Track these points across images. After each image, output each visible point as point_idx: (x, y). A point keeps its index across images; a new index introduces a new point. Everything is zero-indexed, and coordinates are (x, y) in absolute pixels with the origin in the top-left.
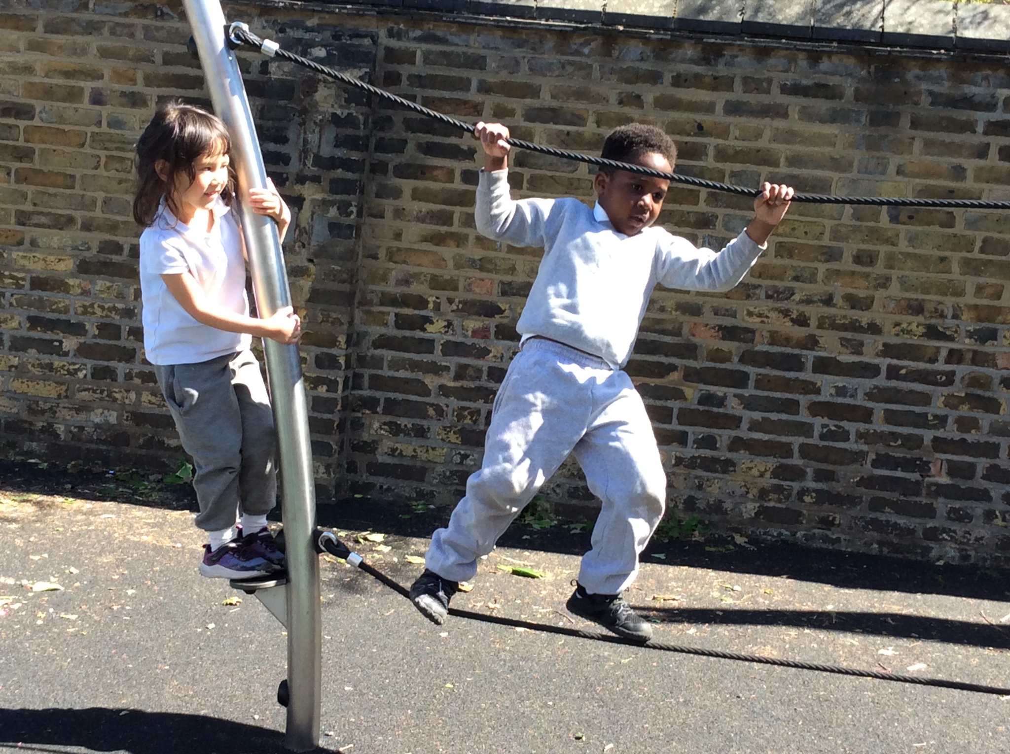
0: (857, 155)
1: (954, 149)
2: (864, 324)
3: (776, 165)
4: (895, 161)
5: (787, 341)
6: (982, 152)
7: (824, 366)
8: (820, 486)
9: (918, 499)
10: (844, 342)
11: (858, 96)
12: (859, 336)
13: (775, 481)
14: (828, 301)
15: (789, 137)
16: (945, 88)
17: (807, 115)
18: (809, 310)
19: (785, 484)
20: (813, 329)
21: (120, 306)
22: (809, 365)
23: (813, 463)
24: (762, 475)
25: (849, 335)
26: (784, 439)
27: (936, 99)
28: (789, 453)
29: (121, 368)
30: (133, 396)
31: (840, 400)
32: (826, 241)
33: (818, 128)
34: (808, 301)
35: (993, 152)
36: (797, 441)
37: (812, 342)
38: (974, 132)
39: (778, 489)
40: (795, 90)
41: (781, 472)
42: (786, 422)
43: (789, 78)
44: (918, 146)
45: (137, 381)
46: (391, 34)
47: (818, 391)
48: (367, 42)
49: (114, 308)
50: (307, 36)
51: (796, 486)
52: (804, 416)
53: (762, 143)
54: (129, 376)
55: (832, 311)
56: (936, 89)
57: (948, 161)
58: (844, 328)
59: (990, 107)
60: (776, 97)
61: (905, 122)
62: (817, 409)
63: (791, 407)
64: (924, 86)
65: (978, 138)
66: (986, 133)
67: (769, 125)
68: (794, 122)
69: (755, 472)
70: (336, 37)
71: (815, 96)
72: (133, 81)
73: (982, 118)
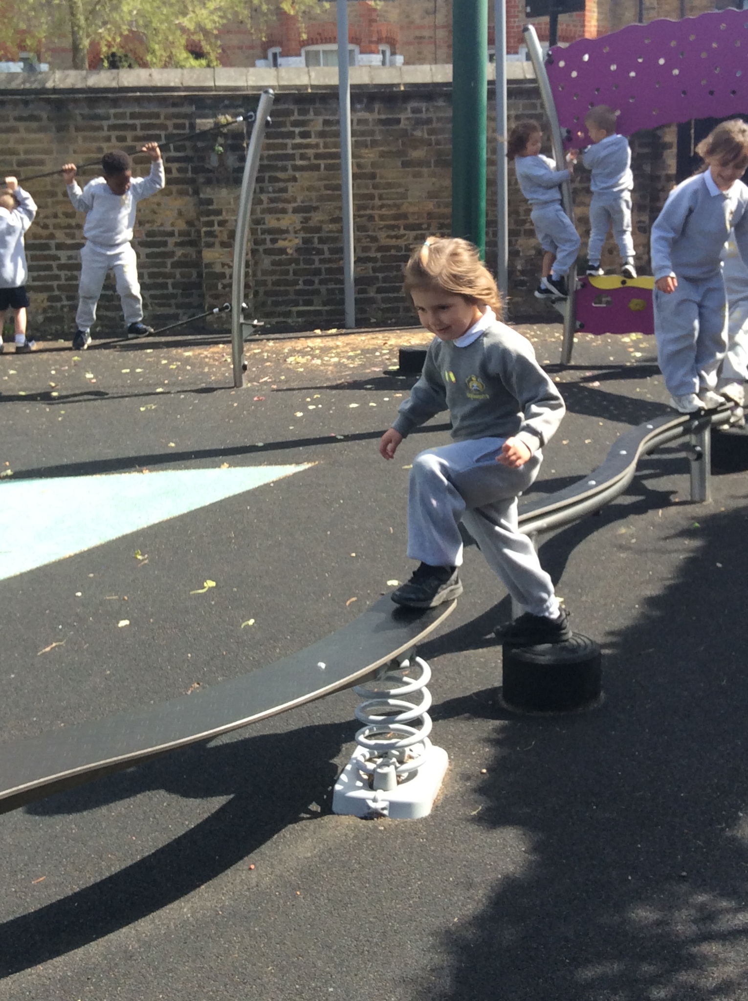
0: (54, 146)
1: (95, 139)
2: (74, 224)
3: (18, 154)
4: (72, 147)
5: (41, 237)
6: (108, 139)
7: (59, 247)
8: (69, 303)
9: (114, 303)
10: (67, 235)
11: (49, 118)
12: (73, 231)
13: (49, 304)
14: (56, 216)
15: (22, 141)
16: (86, 111)
17: (28, 130)
18: (48, 221)
19: (54, 304)
20: (51, 230)
22: (53, 247)
23: (65, 293)
24: (43, 302)
25: (68, 231)
26: (49, 283)
27: (84, 117)
28: (53, 290)
31: (70, 262)
32: (49, 188)
33: (33, 136)
34: (46, 217)
35: (113, 139)
36: (55, 283)
37: (52, 236)
38: (103, 130)
39: (51, 307)
40: (20, 119)
41: (51, 299)
42: (49, 275)
43: (16, 113)
44: (80, 140)
47: (59, 259)
51: (59, 304)
52: (56, 272)
53: (11, 145)
55: (58, 221)
56: (82, 112)
57: (95, 145)
58: (65, 228)
59: (107, 118)
60: (12, 123)
61: (72, 129)
62: (61, 267)
63: (49, 268)
64: (77, 112)
65: (105, 133)
66: (108, 130)
67: (13, 136)
68: (23, 134)
69: (39, 301)
71: (30, 121)
73: (105, 124)
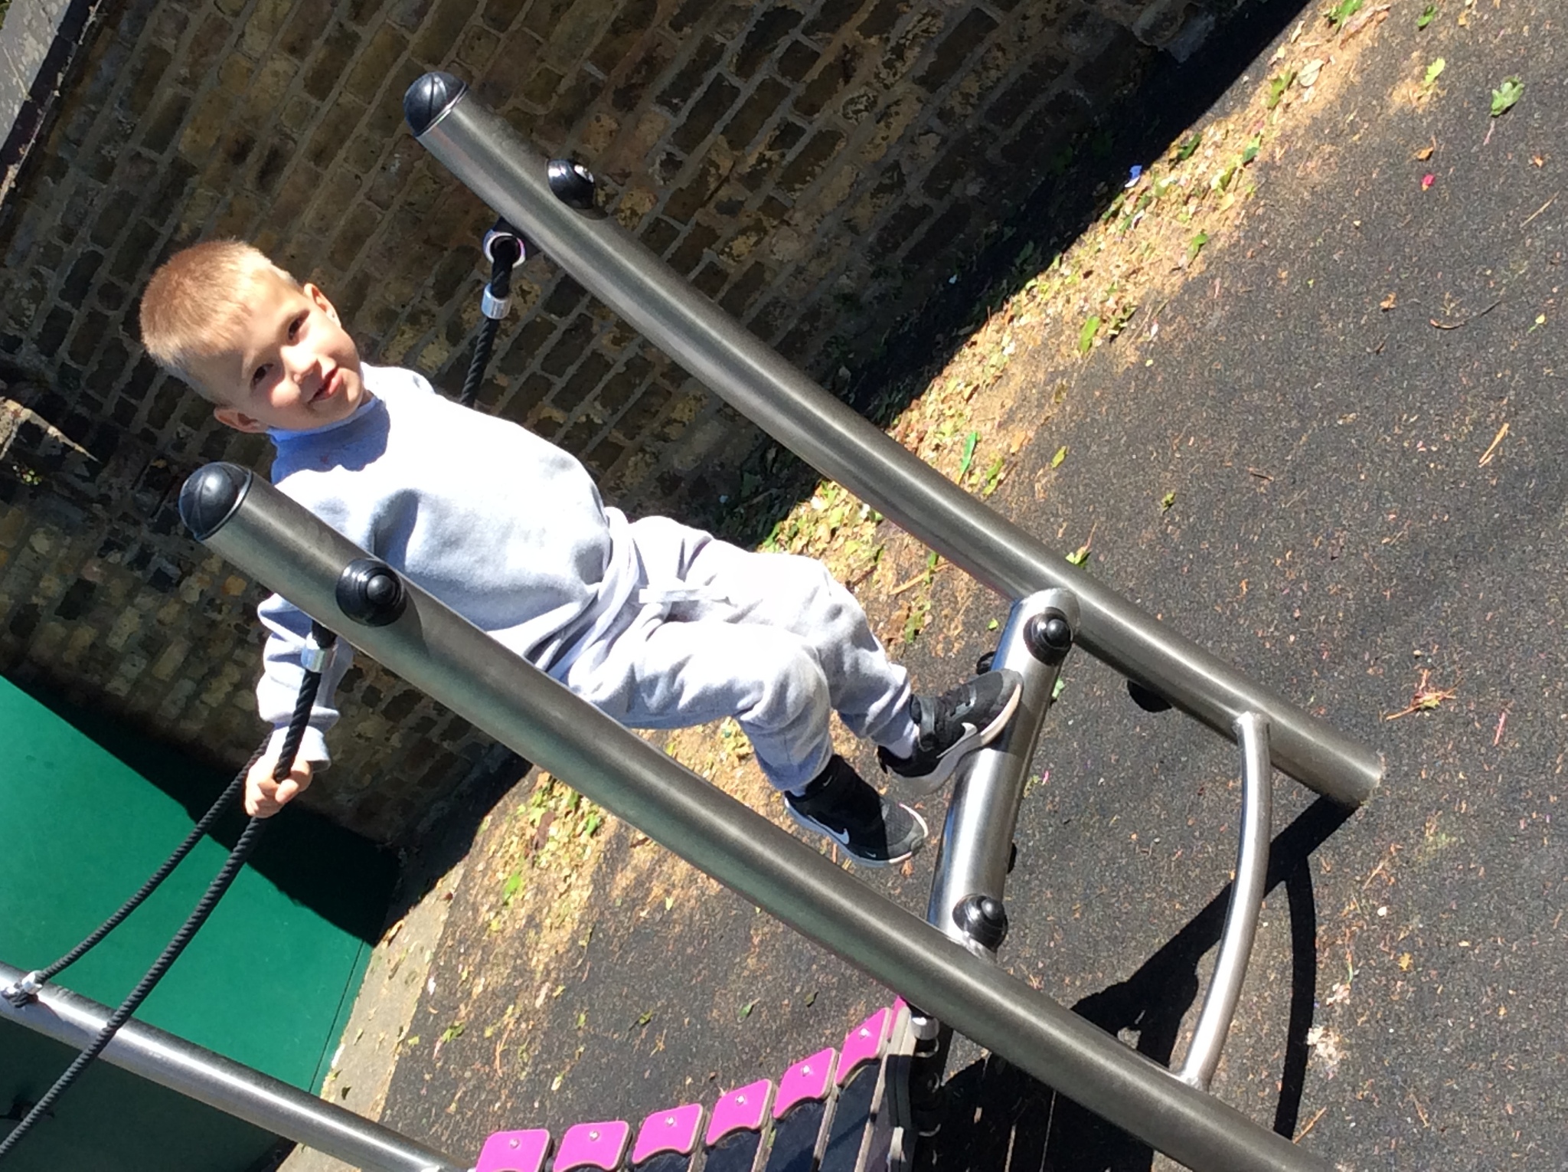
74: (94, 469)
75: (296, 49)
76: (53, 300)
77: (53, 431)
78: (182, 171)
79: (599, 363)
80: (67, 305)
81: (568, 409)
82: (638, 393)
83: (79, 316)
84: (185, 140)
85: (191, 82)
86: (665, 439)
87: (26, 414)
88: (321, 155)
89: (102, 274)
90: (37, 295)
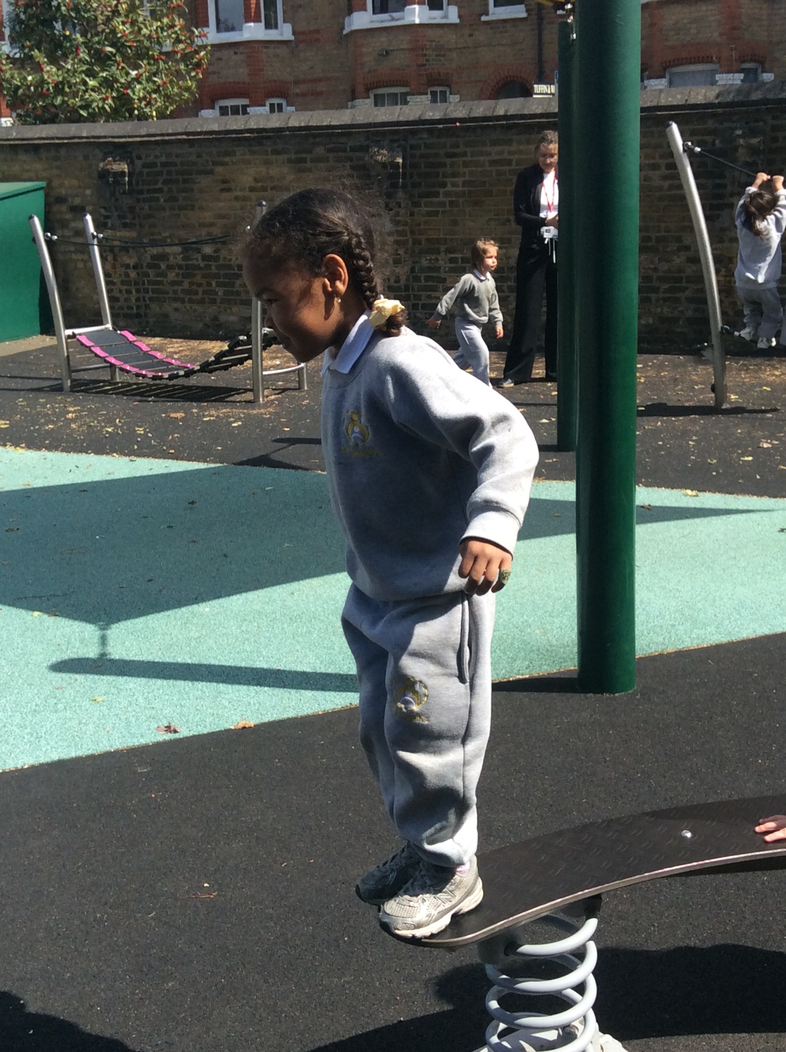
21: (652, 266)
29: (653, 296)
30: (659, 310)
45: (661, 302)
46: (774, 118)
48: (761, 124)
49: (649, 268)
50: (733, 125)
54: (657, 300)
70: (747, 123)
72: (654, 158)
74: (124, 193)
75: (256, 180)
76: (158, 161)
77: (127, 179)
78: (211, 172)
79: (233, 285)
80: (159, 165)
81: (217, 286)
82: (232, 297)
83: (159, 169)
84: (219, 169)
85: (233, 163)
86: (226, 311)
87: (126, 170)
88: (237, 198)
89: (173, 169)
90: (156, 157)
